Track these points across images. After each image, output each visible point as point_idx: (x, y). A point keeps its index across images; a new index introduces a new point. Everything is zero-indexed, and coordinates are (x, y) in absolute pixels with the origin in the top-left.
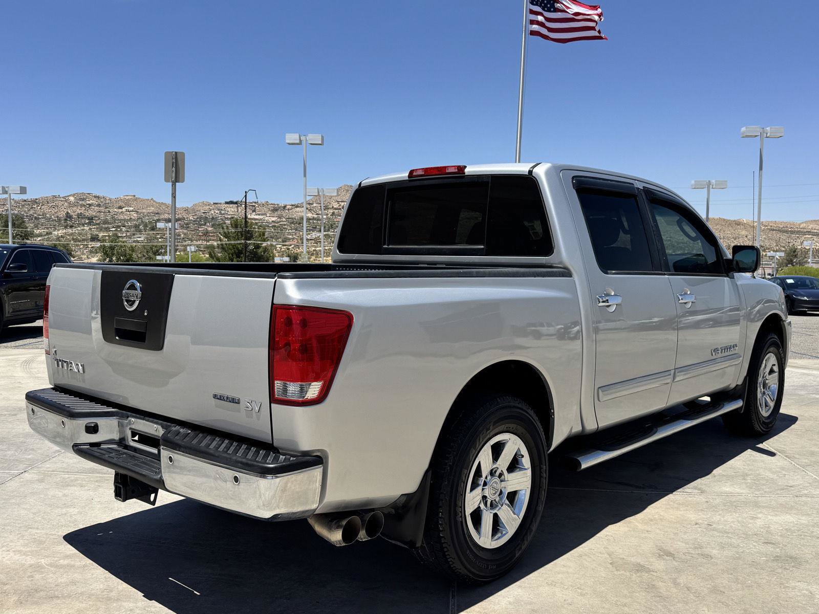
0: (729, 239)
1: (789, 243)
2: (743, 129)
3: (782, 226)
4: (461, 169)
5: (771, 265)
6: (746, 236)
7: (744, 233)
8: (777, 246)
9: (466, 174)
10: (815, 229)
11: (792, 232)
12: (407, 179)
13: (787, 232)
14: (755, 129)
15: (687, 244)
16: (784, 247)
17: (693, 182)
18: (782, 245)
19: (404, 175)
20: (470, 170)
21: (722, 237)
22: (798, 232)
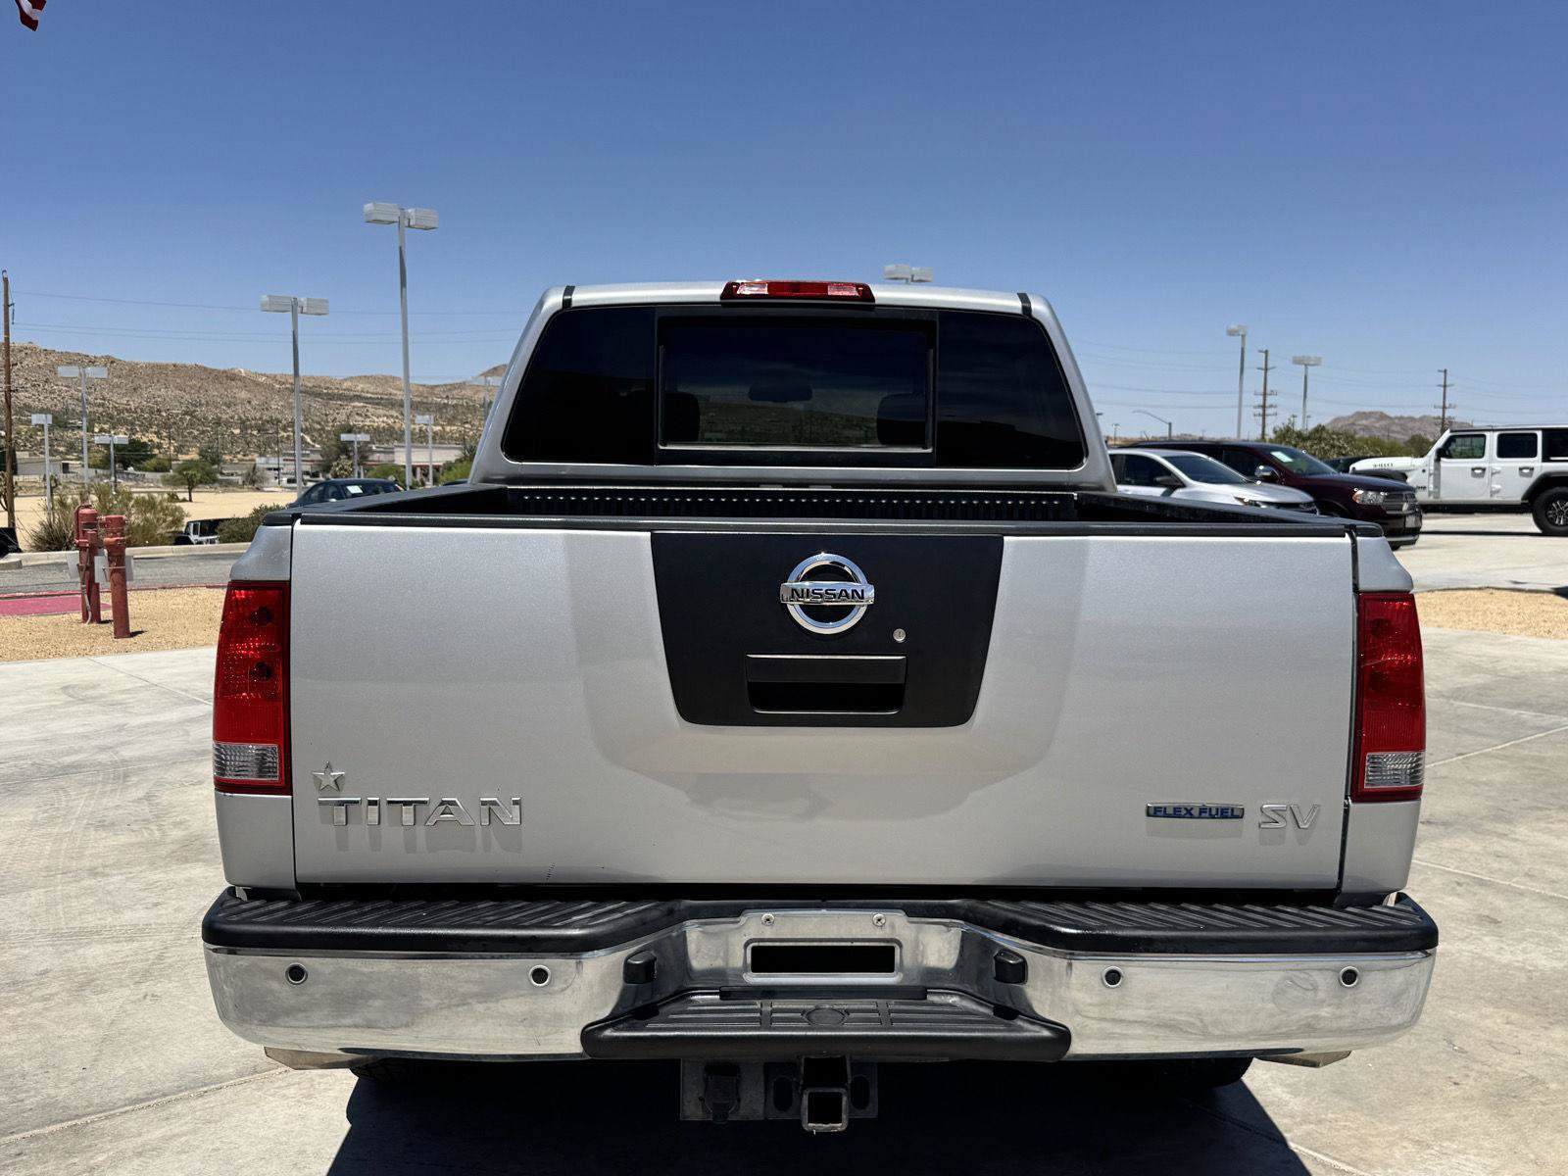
0: (217, 408)
1: (326, 415)
2: (368, 207)
3: (310, 385)
4: (866, 293)
5: (308, 455)
6: (249, 402)
7: (243, 395)
8: (306, 420)
9: (877, 302)
10: (368, 392)
11: (331, 397)
12: (718, 299)
13: (320, 395)
14: (389, 210)
15: (136, 412)
16: (319, 423)
17: (265, 298)
18: (315, 418)
19: (713, 292)
20: (883, 294)
21: (203, 401)
22: (341, 397)
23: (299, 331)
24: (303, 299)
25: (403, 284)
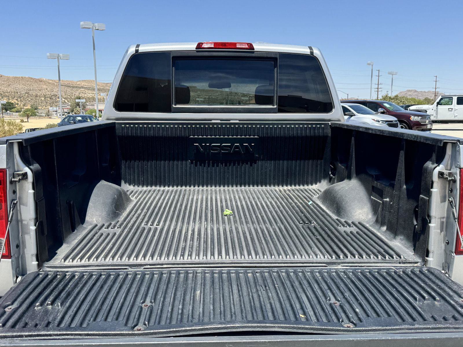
0: (36, 91)
1: (72, 93)
2: (82, 23)
3: (67, 83)
4: (251, 47)
5: (66, 106)
6: (47, 89)
7: (45, 87)
8: (65, 95)
10: (85, 85)
11: (73, 87)
12: (195, 49)
13: (69, 86)
14: (89, 24)
15: (10, 93)
16: (70, 96)
17: (48, 54)
18: (68, 94)
19: (192, 46)
20: (258, 47)
21: (32, 89)
22: (76, 87)
23: (60, 65)
24: (61, 55)
25: (94, 49)
